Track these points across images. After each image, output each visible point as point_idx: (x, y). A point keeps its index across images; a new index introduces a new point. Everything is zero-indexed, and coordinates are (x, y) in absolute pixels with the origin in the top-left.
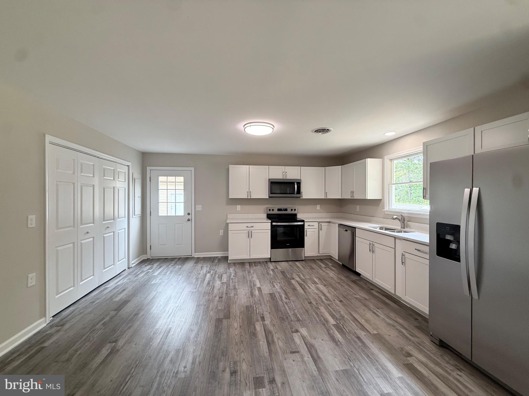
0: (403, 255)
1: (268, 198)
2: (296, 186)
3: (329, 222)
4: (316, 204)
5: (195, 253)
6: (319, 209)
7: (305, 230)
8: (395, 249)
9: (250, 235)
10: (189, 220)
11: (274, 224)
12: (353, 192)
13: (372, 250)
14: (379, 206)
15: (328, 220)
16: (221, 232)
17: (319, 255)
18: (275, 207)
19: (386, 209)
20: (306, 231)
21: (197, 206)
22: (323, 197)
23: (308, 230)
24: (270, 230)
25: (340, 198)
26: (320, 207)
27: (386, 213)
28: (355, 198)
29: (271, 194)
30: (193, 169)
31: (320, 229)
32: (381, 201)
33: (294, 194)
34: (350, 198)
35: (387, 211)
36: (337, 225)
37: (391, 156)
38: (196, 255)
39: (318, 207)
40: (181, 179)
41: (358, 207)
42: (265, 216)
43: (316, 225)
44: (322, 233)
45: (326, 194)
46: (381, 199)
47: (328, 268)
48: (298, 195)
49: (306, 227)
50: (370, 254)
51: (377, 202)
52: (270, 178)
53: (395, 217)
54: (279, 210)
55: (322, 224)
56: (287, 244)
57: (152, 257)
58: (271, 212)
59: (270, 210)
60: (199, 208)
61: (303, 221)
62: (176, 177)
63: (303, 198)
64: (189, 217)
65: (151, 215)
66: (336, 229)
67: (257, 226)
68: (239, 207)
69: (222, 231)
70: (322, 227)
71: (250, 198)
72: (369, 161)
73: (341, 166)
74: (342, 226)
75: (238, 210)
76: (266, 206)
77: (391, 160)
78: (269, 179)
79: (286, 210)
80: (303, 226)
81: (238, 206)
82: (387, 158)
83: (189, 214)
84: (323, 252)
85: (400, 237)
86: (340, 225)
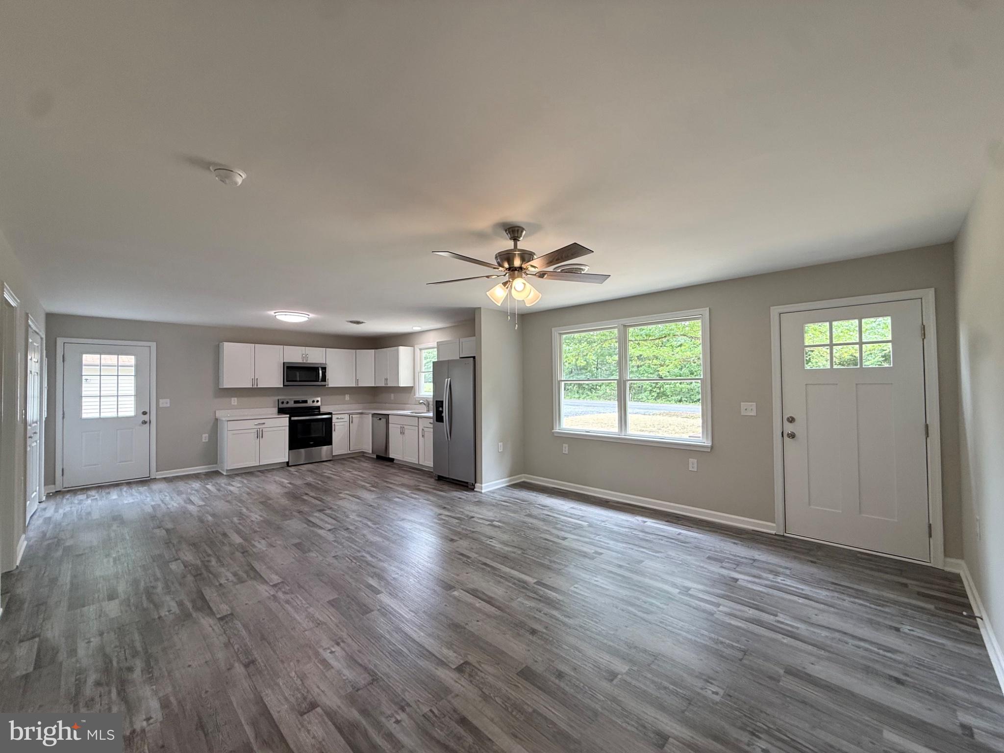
0: (423, 430)
1: (282, 386)
2: (320, 372)
3: (361, 413)
4: (344, 394)
5: (157, 471)
6: (348, 399)
7: (333, 424)
8: (418, 426)
9: (259, 435)
10: (144, 422)
11: (293, 418)
12: (387, 379)
13: (402, 433)
14: (411, 393)
15: (360, 411)
16: (205, 437)
17: (349, 452)
18: (291, 398)
19: (417, 395)
21: (161, 401)
22: (354, 385)
23: (336, 424)
24: (288, 427)
25: (373, 385)
27: (416, 400)
28: (389, 385)
29: (287, 381)
30: (153, 345)
31: (351, 421)
33: (318, 381)
34: (384, 385)
35: (418, 398)
36: (371, 415)
37: (422, 346)
38: (159, 475)
39: (347, 397)
40: (130, 360)
41: (392, 395)
42: (276, 410)
43: (346, 417)
44: (354, 426)
45: (357, 381)
46: (413, 387)
48: (323, 383)
49: (334, 420)
50: (401, 436)
51: (409, 390)
52: (285, 361)
53: (421, 401)
54: (296, 402)
55: (354, 416)
56: (310, 443)
57: (65, 488)
58: (285, 405)
59: (283, 403)
60: (165, 403)
61: (330, 414)
62: (119, 356)
63: (330, 386)
64: (146, 418)
65: (63, 417)
66: (369, 419)
67: (269, 423)
68: (234, 401)
69: (207, 435)
70: (354, 419)
71: (256, 387)
72: (402, 350)
73: (373, 350)
74: (376, 416)
75: (233, 404)
76: (277, 398)
77: (421, 350)
78: (284, 363)
79: (306, 402)
80: (331, 419)
81: (233, 399)
82: (417, 347)
83: (144, 413)
84: (355, 448)
86: (374, 415)
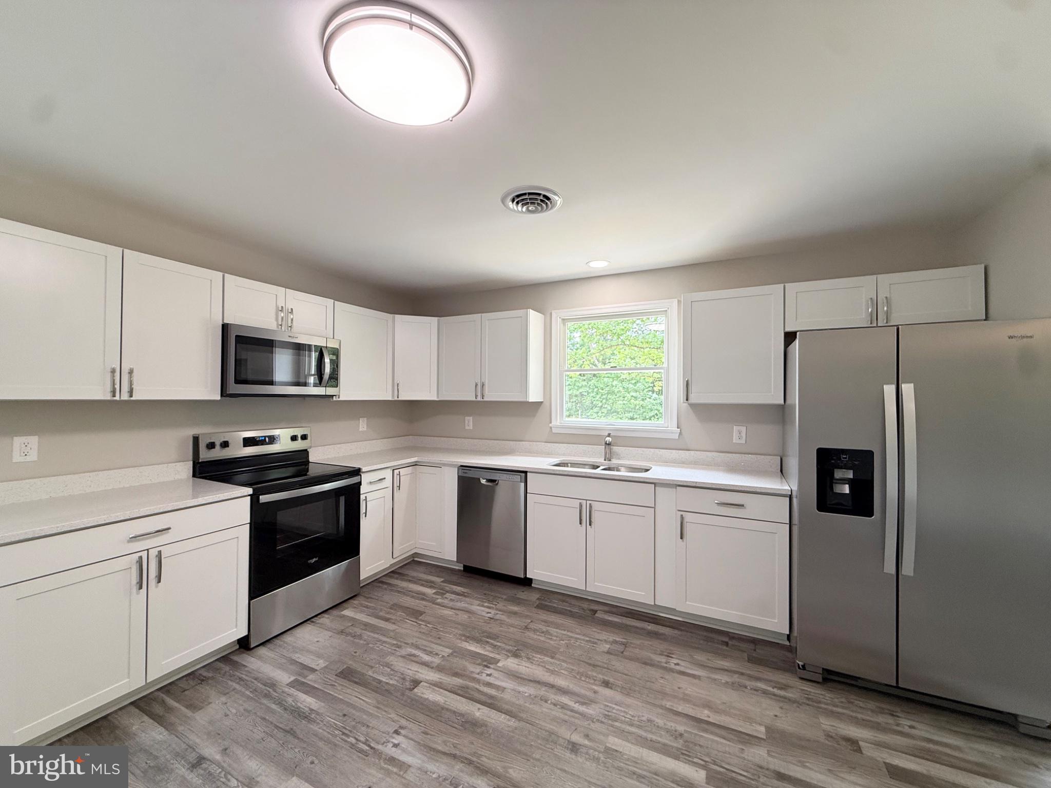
3: (416, 464)
6: (365, 429)
7: (362, 497)
8: (655, 508)
11: (260, 499)
13: (587, 521)
14: (534, 416)
19: (556, 422)
20: (366, 499)
22: (390, 397)
23: (370, 497)
24: (248, 527)
26: (367, 425)
27: (554, 431)
28: (487, 399)
31: (396, 487)
32: (541, 405)
34: (472, 398)
35: (557, 427)
39: (363, 425)
43: (388, 477)
45: (396, 387)
46: (542, 402)
47: (448, 594)
48: (332, 390)
49: (363, 489)
50: (583, 528)
54: (248, 442)
55: (403, 471)
56: (309, 561)
58: (217, 454)
84: (401, 550)
85: (668, 482)
